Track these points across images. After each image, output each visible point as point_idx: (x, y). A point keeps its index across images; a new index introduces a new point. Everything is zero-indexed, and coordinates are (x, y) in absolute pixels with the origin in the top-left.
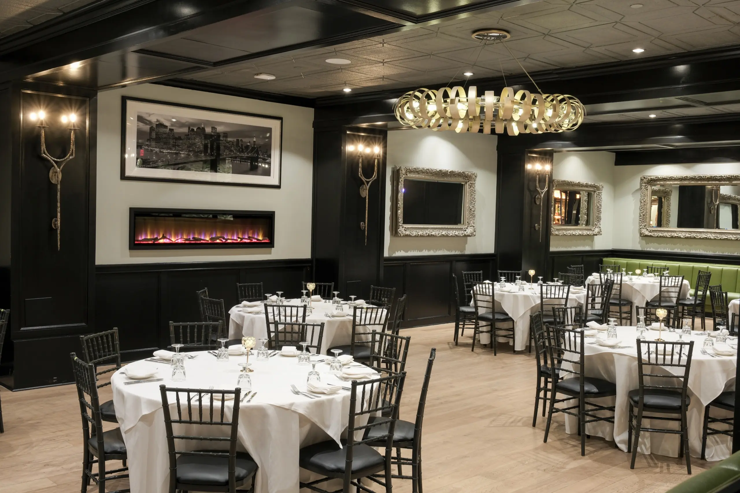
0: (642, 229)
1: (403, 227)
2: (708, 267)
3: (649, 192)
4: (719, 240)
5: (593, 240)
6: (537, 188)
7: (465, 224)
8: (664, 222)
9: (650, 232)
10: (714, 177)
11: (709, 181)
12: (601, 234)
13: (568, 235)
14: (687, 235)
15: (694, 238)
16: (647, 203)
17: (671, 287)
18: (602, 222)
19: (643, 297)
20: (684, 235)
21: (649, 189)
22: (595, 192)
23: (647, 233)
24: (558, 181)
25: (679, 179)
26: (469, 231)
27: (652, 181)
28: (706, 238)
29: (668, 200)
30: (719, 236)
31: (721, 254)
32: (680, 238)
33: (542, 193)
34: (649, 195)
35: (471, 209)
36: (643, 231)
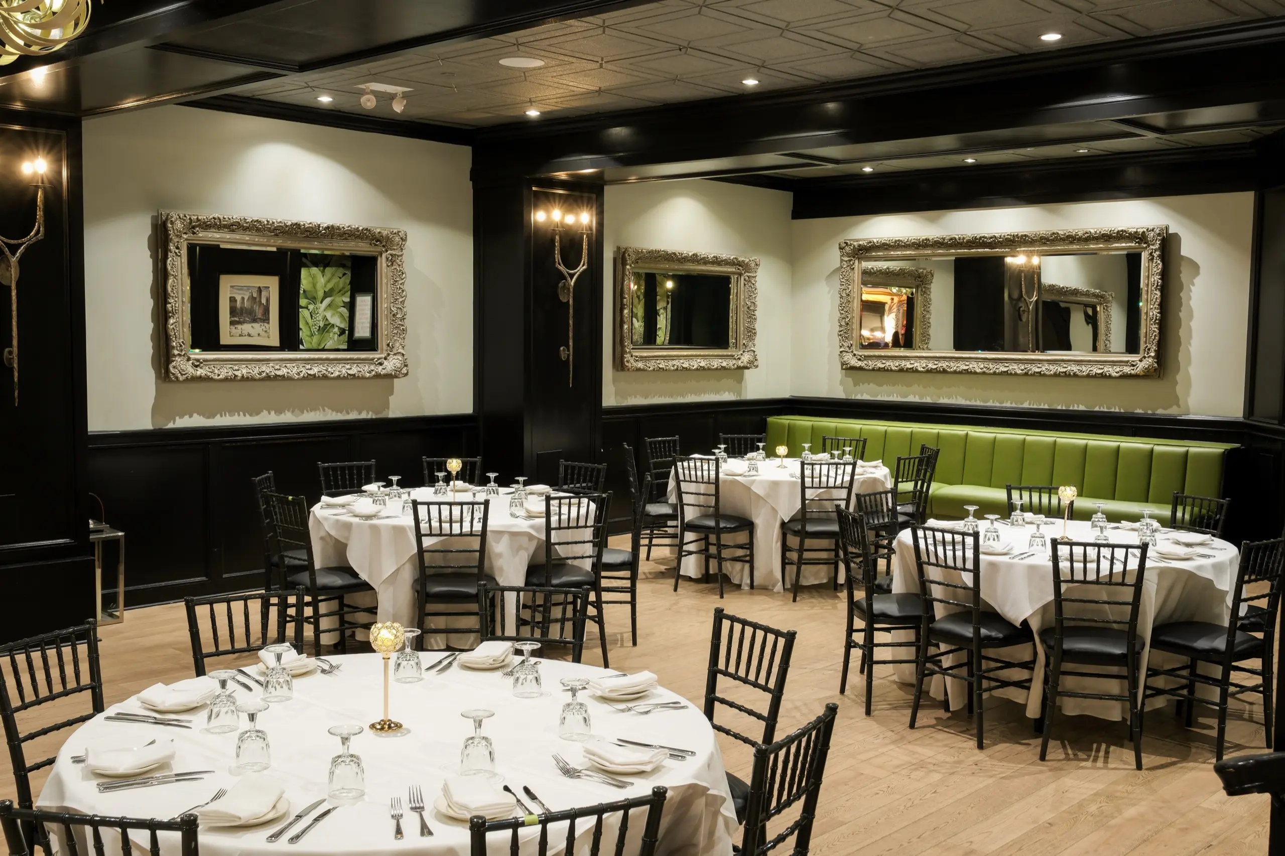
0: (844, 354)
1: (189, 359)
2: (967, 434)
3: (856, 275)
4: (990, 374)
5: (740, 380)
6: (557, 265)
7: (382, 350)
8: (917, 337)
9: (859, 360)
10: (981, 238)
11: (970, 247)
12: (757, 367)
13: (669, 370)
14: (931, 366)
15: (944, 371)
16: (854, 298)
17: (835, 487)
18: (758, 339)
19: (774, 511)
20: (924, 365)
21: (856, 269)
22: (740, 275)
23: (854, 362)
24: (637, 252)
25: (914, 244)
26: (390, 365)
27: (864, 251)
28: (967, 372)
29: (925, 292)
30: (991, 366)
31: (998, 404)
32: (917, 371)
33: (572, 276)
34: (856, 281)
35: (394, 315)
36: (845, 359)
